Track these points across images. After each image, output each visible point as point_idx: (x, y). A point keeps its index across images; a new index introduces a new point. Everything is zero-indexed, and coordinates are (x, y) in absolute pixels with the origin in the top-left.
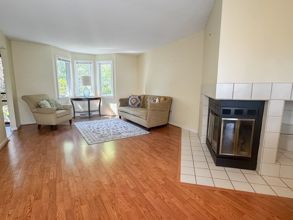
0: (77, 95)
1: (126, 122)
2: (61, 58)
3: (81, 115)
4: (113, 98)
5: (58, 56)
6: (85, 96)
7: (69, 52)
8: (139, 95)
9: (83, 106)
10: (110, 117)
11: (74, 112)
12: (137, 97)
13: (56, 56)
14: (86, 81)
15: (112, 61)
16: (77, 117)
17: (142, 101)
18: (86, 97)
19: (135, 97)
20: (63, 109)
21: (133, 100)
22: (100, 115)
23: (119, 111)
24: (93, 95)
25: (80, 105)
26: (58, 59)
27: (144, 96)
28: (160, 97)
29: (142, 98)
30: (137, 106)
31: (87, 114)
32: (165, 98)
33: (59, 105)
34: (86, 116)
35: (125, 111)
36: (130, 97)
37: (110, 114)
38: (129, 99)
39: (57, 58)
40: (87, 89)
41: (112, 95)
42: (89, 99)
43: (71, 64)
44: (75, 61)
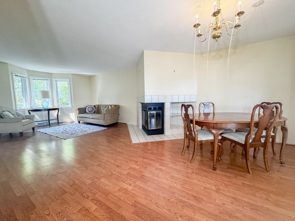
1: (86, 125)
2: (18, 75)
3: (39, 124)
4: (71, 108)
5: (15, 73)
6: (43, 107)
7: (24, 69)
8: (94, 105)
9: (41, 116)
13: (13, 72)
14: (45, 95)
15: (69, 79)
17: (96, 109)
18: (45, 108)
19: (91, 106)
20: (25, 118)
22: (59, 123)
23: (78, 117)
24: (51, 107)
26: (15, 76)
27: (98, 105)
28: (111, 106)
29: (96, 107)
30: (93, 113)
31: (45, 123)
32: (115, 106)
34: (44, 124)
35: (84, 117)
36: (87, 106)
37: (69, 121)
38: (86, 108)
39: (14, 74)
40: (45, 101)
41: (70, 105)
42: (49, 110)
43: (27, 80)
44: (31, 78)
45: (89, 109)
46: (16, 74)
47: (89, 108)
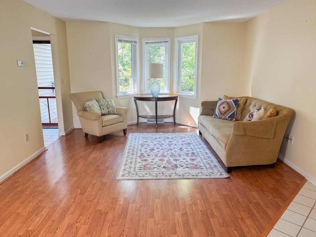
0: (145, 91)
2: (123, 39)
4: (195, 98)
5: (118, 36)
8: (236, 96)
10: (189, 129)
11: (138, 116)
12: (231, 100)
13: (116, 36)
15: (197, 36)
16: (141, 123)
19: (228, 100)
20: (116, 113)
21: (224, 105)
22: (175, 124)
24: (167, 93)
25: (149, 107)
27: (247, 99)
29: (241, 103)
30: (229, 117)
33: (112, 107)
35: (204, 125)
36: (220, 99)
37: (189, 124)
38: (216, 102)
39: (118, 39)
40: (156, 83)
41: (194, 93)
42: (157, 100)
44: (144, 41)
45: (222, 107)
46: (120, 38)
47: (222, 104)
